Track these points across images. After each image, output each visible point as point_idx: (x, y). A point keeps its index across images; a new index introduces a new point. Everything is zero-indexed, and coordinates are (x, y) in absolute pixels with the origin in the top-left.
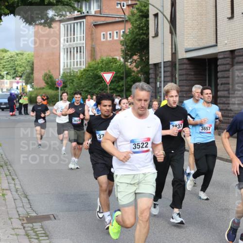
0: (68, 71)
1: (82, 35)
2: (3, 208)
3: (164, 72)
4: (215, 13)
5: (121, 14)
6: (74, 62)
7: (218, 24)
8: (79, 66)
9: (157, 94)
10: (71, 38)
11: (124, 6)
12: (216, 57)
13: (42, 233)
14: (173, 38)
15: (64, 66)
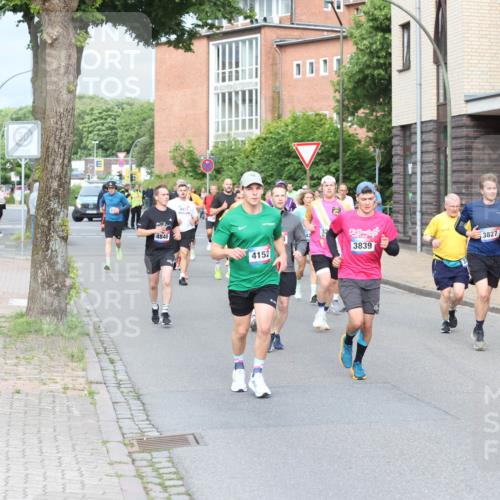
0: (226, 140)
1: (254, 67)
2: (91, 421)
3: (422, 143)
5: (334, 24)
6: (237, 121)
8: (247, 130)
9: (408, 188)
10: (231, 72)
11: (339, 7)
13: (170, 473)
14: (441, 74)
15: (218, 130)
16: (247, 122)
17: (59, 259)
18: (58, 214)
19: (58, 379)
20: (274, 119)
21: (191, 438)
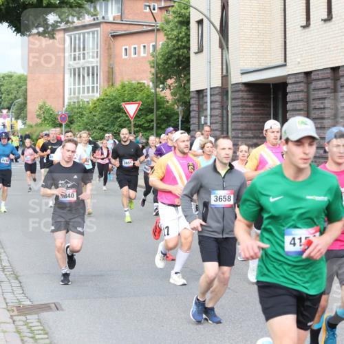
0: (76, 101)
1: (96, 50)
3: (211, 102)
4: (283, 19)
5: (151, 20)
6: (84, 88)
7: (287, 36)
8: (91, 94)
11: (154, 9)
12: (284, 81)
13: (39, 330)
14: (224, 55)
15: (71, 94)
16: (91, 89)
20: (108, 87)
21: (53, 306)
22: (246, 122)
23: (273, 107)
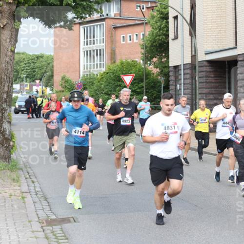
0: (88, 74)
1: (102, 38)
2: (23, 211)
3: (184, 74)
4: (234, 15)
5: (141, 17)
6: (94, 65)
7: (237, 27)
8: (99, 69)
9: (177, 96)
10: (91, 41)
11: (143, 9)
12: (236, 59)
13: (61, 236)
14: (193, 41)
15: (84, 69)
16: (99, 65)
17: (7, 133)
18: (6, 110)
19: (7, 191)
20: (111, 64)
21: (72, 219)
22: (209, 88)
23: (228, 78)
